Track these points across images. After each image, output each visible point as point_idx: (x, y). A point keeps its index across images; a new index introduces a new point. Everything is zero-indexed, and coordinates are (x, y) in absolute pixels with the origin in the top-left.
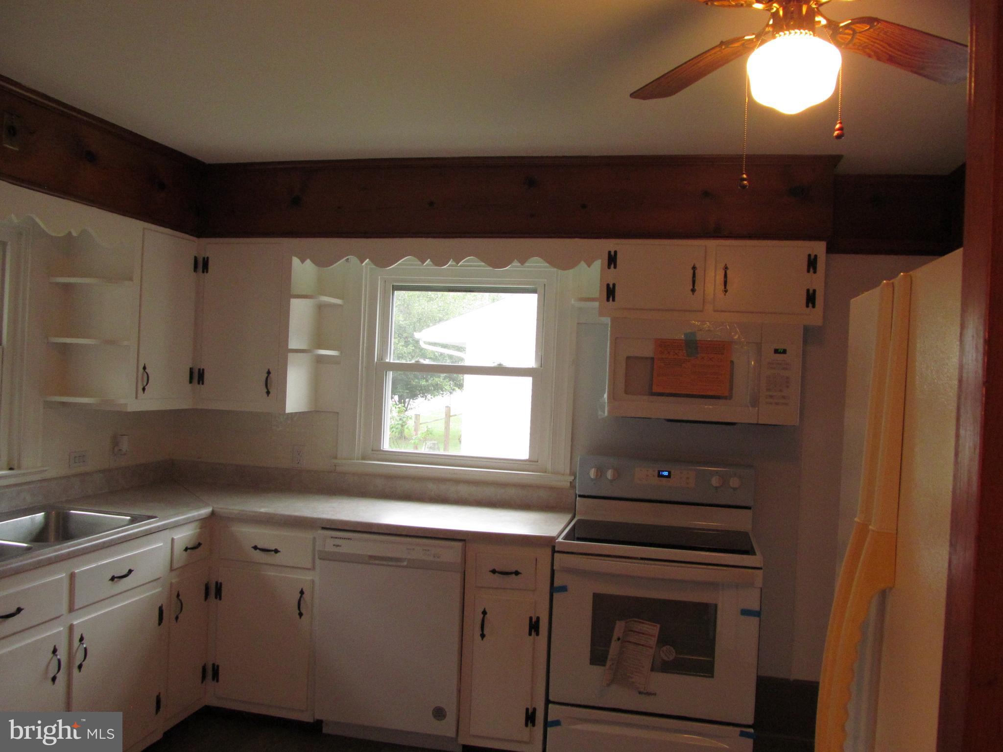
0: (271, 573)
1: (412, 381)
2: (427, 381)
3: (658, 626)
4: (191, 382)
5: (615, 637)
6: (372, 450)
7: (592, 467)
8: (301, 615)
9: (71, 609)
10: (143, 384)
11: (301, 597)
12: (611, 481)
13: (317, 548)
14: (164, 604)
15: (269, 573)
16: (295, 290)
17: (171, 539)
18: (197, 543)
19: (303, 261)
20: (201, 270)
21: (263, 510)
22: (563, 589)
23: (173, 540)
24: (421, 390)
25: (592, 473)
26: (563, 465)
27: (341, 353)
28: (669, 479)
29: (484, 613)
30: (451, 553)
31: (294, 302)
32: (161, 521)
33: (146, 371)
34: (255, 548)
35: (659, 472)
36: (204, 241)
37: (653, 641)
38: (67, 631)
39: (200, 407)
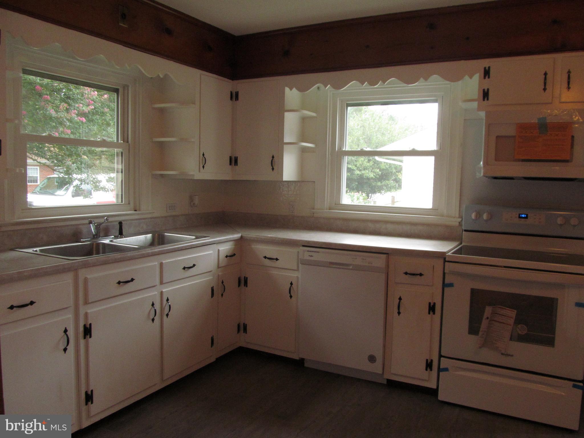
0: (274, 272)
1: (373, 183)
2: (381, 183)
3: (516, 311)
4: (230, 164)
5: (485, 317)
6: (335, 204)
7: (474, 212)
8: (291, 297)
9: (161, 283)
10: (203, 164)
11: (291, 286)
12: (486, 221)
13: (300, 258)
14: (214, 286)
15: (273, 272)
16: (287, 107)
17: (218, 250)
18: (233, 254)
19: (291, 89)
20: (235, 100)
21: (269, 236)
22: (451, 285)
23: (219, 250)
24: (378, 188)
25: (473, 216)
26: (454, 211)
27: (316, 145)
28: (526, 219)
29: (400, 299)
30: (380, 262)
31: (287, 114)
32: (211, 239)
33: (205, 156)
34: (265, 257)
35: (520, 214)
36: (236, 82)
37: (512, 321)
38: (159, 295)
39: (236, 179)
